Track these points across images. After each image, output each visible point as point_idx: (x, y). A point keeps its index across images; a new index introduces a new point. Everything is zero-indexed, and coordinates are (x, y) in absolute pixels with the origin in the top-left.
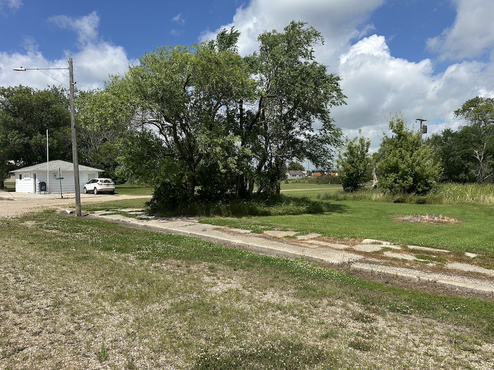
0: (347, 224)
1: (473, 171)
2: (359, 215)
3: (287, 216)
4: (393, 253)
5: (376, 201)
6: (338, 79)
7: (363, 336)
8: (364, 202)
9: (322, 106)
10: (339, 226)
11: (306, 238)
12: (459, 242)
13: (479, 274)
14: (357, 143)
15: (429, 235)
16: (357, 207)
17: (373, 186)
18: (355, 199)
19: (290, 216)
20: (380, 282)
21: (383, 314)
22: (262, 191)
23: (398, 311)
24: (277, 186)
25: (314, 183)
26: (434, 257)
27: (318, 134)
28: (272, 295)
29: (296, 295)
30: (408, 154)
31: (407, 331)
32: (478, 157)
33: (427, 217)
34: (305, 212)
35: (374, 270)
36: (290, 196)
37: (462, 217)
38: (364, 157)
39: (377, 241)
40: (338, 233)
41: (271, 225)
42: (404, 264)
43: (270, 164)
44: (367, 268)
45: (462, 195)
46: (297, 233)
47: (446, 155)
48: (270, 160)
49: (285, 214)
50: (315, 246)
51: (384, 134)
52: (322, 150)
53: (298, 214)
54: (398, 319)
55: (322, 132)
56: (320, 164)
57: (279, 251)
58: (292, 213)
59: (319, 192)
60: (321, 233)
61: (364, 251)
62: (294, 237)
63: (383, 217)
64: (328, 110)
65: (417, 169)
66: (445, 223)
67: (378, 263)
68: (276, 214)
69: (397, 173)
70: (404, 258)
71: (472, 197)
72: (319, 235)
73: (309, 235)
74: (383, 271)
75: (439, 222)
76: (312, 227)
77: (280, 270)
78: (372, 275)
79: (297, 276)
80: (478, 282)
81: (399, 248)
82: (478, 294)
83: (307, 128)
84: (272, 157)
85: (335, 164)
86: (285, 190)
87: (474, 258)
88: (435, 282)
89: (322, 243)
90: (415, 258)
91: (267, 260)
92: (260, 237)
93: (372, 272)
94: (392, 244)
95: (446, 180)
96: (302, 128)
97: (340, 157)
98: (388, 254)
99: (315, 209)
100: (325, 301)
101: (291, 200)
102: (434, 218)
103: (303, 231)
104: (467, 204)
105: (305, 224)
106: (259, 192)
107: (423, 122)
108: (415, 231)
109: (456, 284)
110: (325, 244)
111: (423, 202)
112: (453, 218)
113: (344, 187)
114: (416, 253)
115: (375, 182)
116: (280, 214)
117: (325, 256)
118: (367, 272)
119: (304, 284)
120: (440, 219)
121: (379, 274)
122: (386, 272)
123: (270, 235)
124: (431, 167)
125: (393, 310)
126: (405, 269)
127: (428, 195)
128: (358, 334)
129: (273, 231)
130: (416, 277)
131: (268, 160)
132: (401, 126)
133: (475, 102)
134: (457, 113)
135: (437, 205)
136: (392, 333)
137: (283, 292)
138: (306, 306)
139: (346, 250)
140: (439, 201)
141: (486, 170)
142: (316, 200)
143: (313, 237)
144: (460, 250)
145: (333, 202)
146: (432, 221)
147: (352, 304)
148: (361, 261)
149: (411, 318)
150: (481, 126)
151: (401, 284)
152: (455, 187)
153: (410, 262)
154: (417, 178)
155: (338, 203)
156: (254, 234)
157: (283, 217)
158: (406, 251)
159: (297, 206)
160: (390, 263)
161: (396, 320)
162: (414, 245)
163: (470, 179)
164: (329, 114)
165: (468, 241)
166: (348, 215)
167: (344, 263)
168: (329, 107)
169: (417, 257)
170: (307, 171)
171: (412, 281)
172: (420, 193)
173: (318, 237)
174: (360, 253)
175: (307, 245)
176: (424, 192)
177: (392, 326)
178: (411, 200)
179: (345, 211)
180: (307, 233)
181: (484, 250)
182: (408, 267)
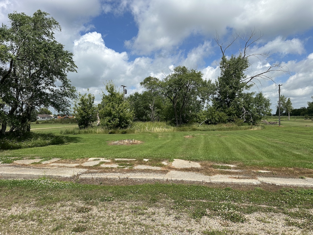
0: (79, 149)
1: (149, 115)
2: (88, 143)
3: (35, 148)
4: (106, 164)
5: (99, 133)
6: (72, 54)
7: (82, 222)
8: (92, 135)
9: (62, 71)
10: (74, 152)
11: (49, 163)
12: (141, 153)
13: (149, 170)
14: (87, 97)
15: (127, 151)
16: (87, 138)
17: (98, 124)
18: (85, 133)
19: (38, 148)
20: (97, 184)
21: (96, 204)
22: (14, 130)
23: (106, 200)
24: (27, 126)
25: (59, 123)
26: (128, 163)
27: (59, 89)
28: (16, 209)
29: (36, 205)
30: (117, 105)
31: (109, 211)
32: (151, 108)
33: (127, 141)
34: (50, 144)
35: (93, 177)
36: (38, 133)
37: (143, 140)
38: (91, 106)
39: (97, 158)
40: (72, 156)
41: (21, 156)
42: (112, 170)
43: (21, 110)
44: (90, 177)
45: (144, 128)
46: (42, 159)
47: (137, 106)
48: (21, 106)
49: (34, 146)
50: (55, 167)
51: (103, 93)
52: (62, 100)
53: (44, 146)
54: (105, 205)
55: (62, 88)
56: (61, 110)
57: (26, 175)
58: (39, 145)
59: (62, 129)
60: (60, 158)
61: (88, 166)
62: (39, 163)
63: (103, 143)
64: (66, 74)
65: (121, 114)
66: (136, 144)
67: (96, 172)
68: (26, 147)
69: (111, 116)
70: (112, 167)
71: (149, 129)
72: (59, 159)
73: (51, 160)
74: (99, 177)
75: (133, 143)
76: (55, 154)
77: (25, 189)
78: (92, 181)
79: (39, 190)
80: (148, 174)
81: (109, 161)
82: (149, 181)
83: (50, 84)
84: (23, 104)
85: (73, 110)
86: (34, 129)
87: (147, 161)
88: (128, 178)
89: (61, 165)
90: (118, 166)
91: (15, 183)
92: (10, 166)
93: (92, 178)
94: (106, 159)
95: (136, 120)
96: (47, 85)
97: (76, 105)
98: (103, 166)
99: (57, 141)
100: (59, 204)
101: (39, 136)
102: (130, 142)
103: (47, 157)
104: (146, 133)
105: (50, 152)
106: (11, 131)
107: (125, 87)
108: (120, 150)
109: (138, 177)
110: (62, 165)
111: (125, 133)
112: (140, 140)
113: (79, 125)
114: (119, 163)
115: (99, 122)
116: (29, 147)
117: (62, 173)
118: (89, 179)
119: (43, 196)
120: (133, 142)
121: (97, 179)
122: (101, 177)
123: (19, 163)
124: (129, 113)
125: (103, 200)
126: (112, 173)
127: (127, 129)
128: (79, 222)
129: (23, 160)
130: (117, 177)
131: (20, 107)
132: (112, 89)
133: (149, 79)
134: (141, 84)
135: (132, 134)
136: (101, 215)
137: (26, 205)
138: (44, 211)
139: (77, 167)
140: (133, 132)
141: (155, 115)
142: (59, 135)
143: (54, 161)
144: (141, 158)
145: (71, 136)
146: (129, 143)
147: (77, 202)
148: (86, 173)
149: (113, 203)
150: (152, 92)
151: (109, 183)
152: (141, 124)
153: (115, 168)
154: (122, 119)
155: (75, 136)
156: (5, 164)
157: (32, 149)
158: (113, 162)
159: (44, 140)
160: (104, 171)
161: (104, 206)
162: (118, 158)
163: (148, 119)
164: (66, 77)
165: (145, 152)
166: (80, 144)
167: (75, 176)
168: (66, 72)
169: (120, 165)
170: (54, 115)
171: (116, 180)
172: (123, 128)
173: (58, 161)
174: (86, 167)
175: (49, 167)
176: (126, 127)
177: (101, 211)
178: (118, 132)
179: (79, 141)
180: (50, 159)
181: (152, 156)
182: (114, 172)
